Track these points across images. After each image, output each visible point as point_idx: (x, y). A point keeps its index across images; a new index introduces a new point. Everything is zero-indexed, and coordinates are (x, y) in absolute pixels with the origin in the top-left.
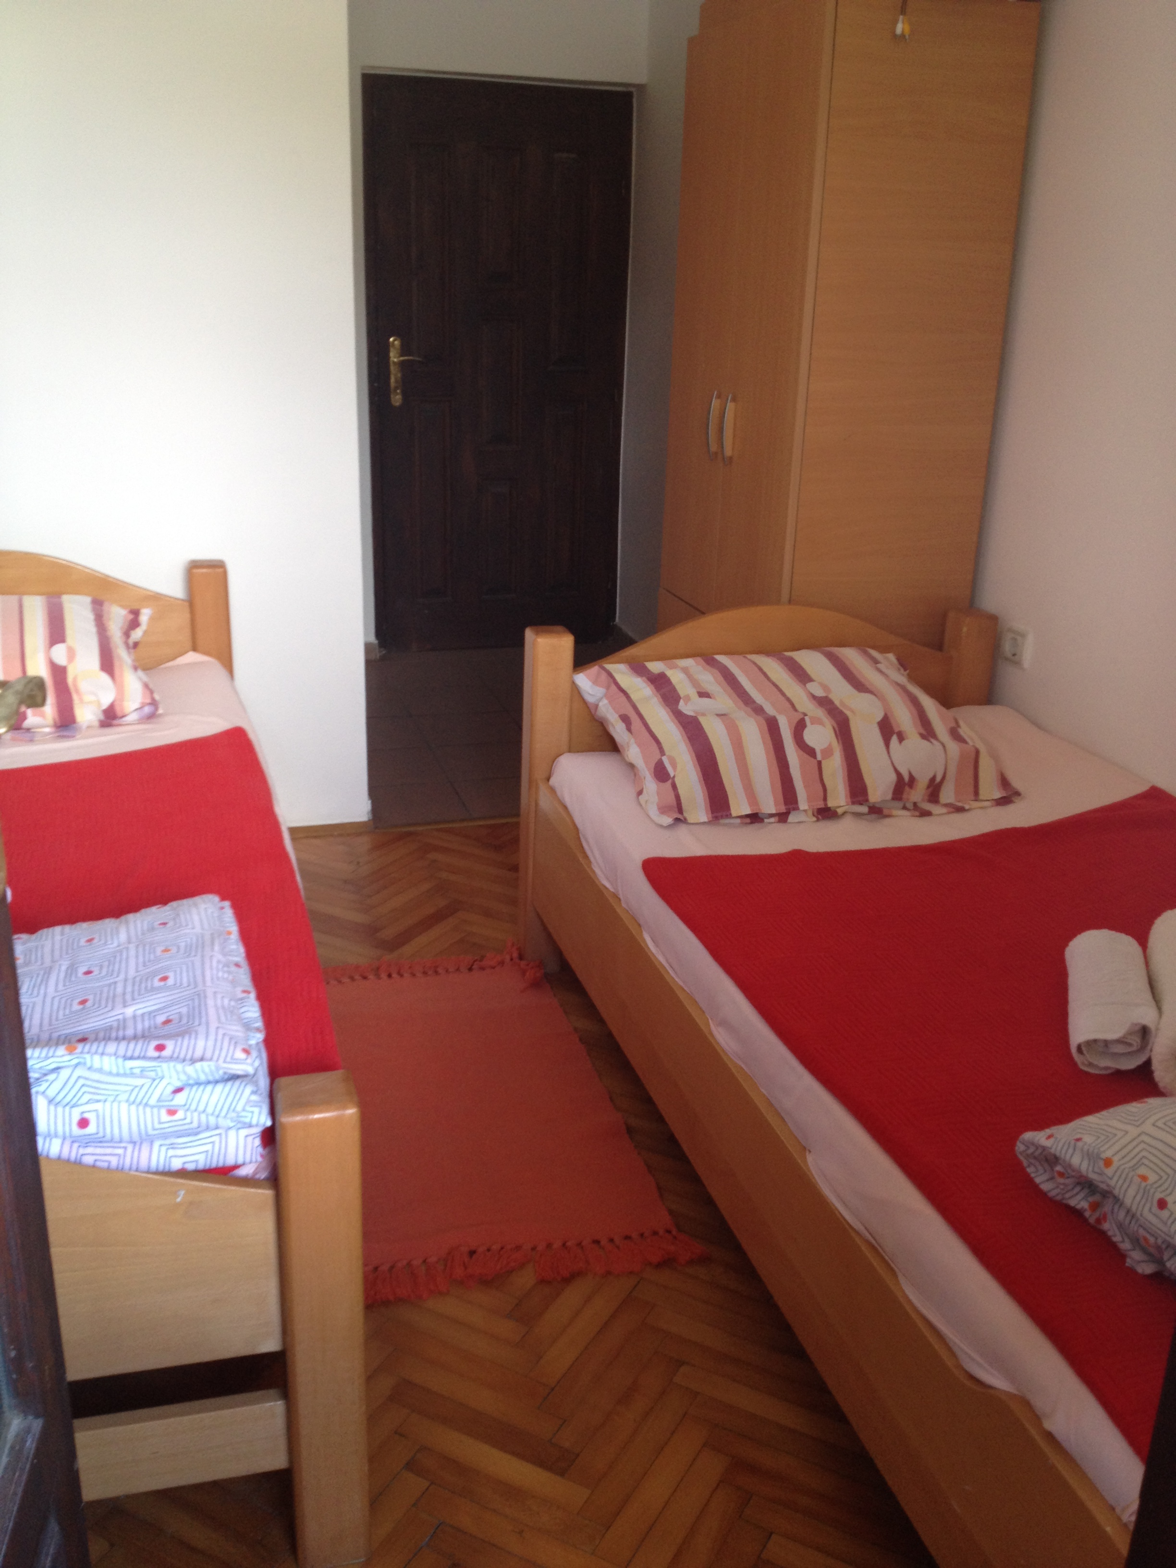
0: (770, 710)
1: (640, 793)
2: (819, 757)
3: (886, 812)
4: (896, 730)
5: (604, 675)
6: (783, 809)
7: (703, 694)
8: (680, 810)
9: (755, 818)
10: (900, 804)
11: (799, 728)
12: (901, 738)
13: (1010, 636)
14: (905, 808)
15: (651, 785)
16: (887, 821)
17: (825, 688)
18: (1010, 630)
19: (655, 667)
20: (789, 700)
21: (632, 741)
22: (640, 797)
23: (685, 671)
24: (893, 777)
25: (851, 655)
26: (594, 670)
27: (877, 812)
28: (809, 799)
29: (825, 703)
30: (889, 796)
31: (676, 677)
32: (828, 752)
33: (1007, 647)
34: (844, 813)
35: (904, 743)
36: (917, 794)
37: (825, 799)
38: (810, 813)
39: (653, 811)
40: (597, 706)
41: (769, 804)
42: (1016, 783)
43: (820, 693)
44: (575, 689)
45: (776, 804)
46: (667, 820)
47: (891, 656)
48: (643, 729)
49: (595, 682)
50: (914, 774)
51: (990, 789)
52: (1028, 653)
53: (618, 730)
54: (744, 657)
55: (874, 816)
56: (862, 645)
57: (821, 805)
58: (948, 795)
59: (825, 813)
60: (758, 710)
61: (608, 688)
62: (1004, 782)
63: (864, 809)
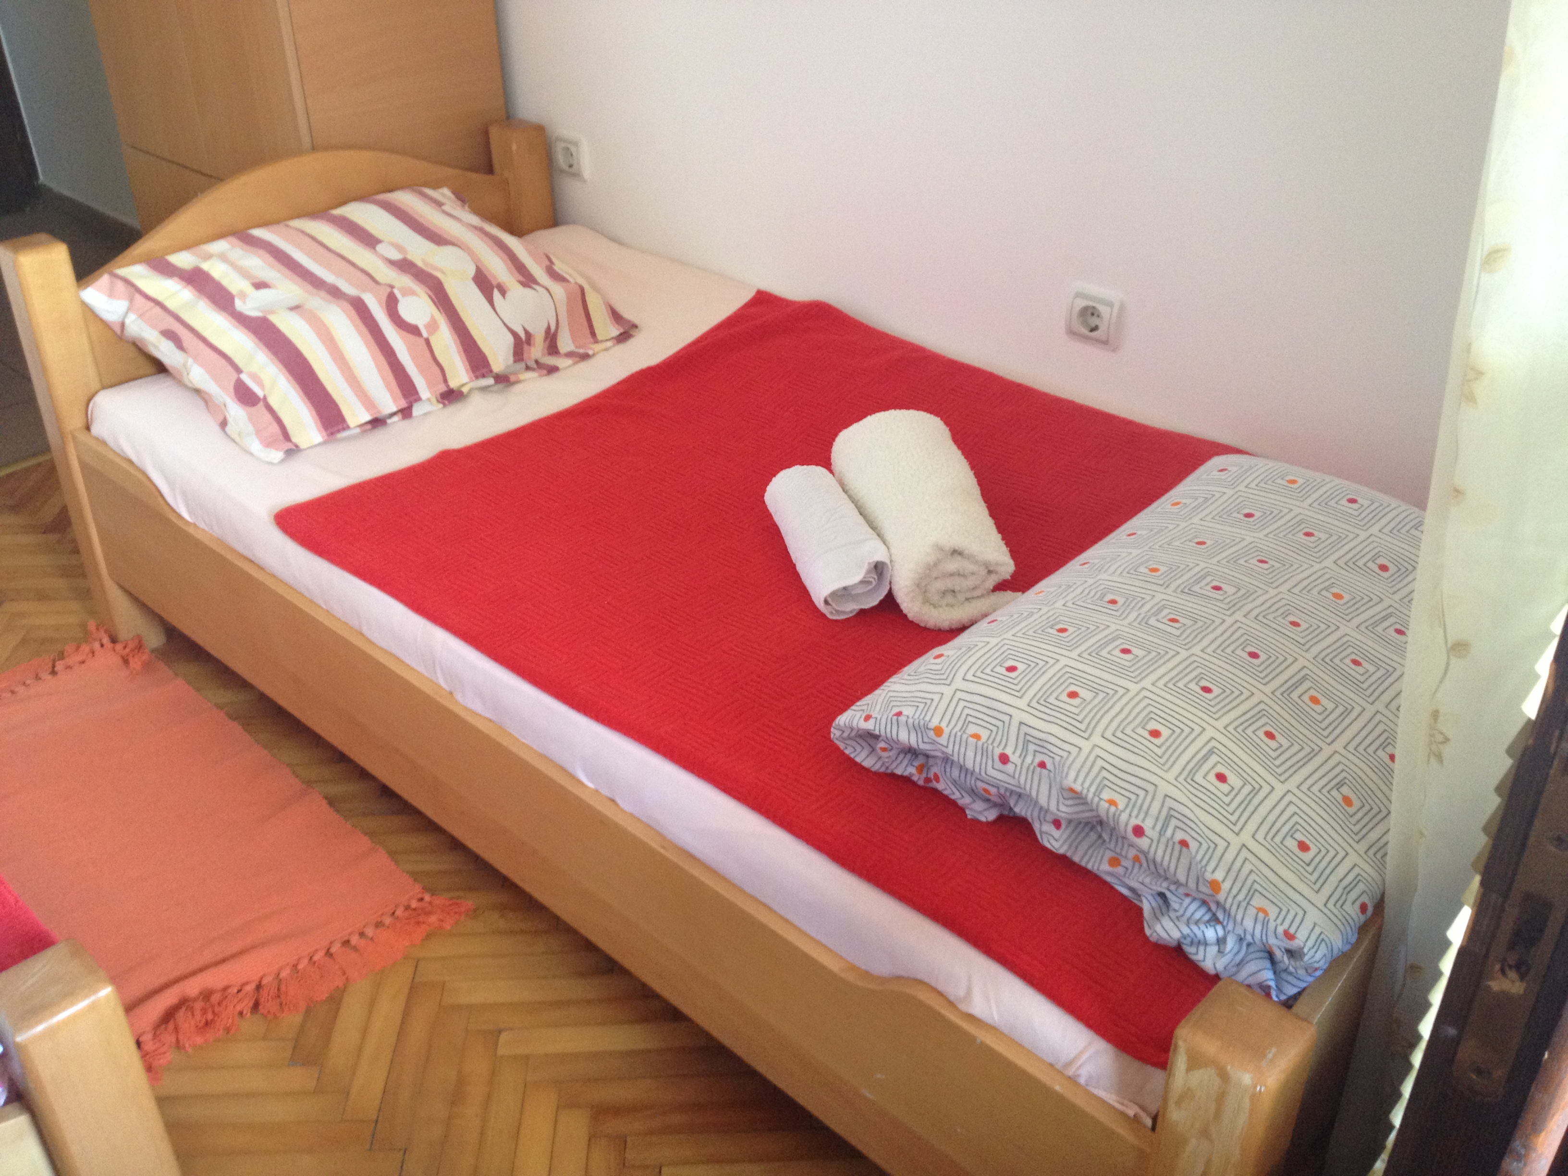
0: (350, 290)
1: (224, 424)
2: (425, 334)
3: (513, 378)
4: (494, 283)
5: (120, 286)
6: (403, 404)
7: (260, 285)
8: (286, 436)
9: (377, 422)
10: (522, 365)
11: (391, 304)
12: (503, 292)
13: (560, 146)
14: (528, 368)
15: (236, 412)
16: (517, 388)
17: (399, 248)
18: (558, 139)
19: (183, 260)
20: (363, 271)
21: (190, 361)
22: (228, 429)
23: (223, 258)
24: (510, 339)
25: (405, 199)
26: (104, 280)
27: (503, 380)
28: (430, 385)
29: (405, 266)
30: (511, 359)
31: (217, 270)
32: (433, 326)
33: (561, 159)
34: (471, 391)
35: (508, 295)
36: (537, 351)
37: (445, 381)
38: (434, 400)
39: (256, 446)
40: (123, 325)
41: (388, 403)
42: (628, 314)
43: (396, 256)
44: (89, 312)
45: (395, 400)
46: (277, 455)
47: (446, 191)
48: (201, 345)
49: (111, 294)
50: (530, 329)
51: (607, 329)
52: (587, 163)
53: (165, 351)
54: (287, 226)
55: (501, 386)
56: (413, 185)
57: (442, 388)
58: (565, 343)
59: (450, 396)
60: (335, 293)
61: (131, 301)
62: (616, 316)
63: (490, 381)
